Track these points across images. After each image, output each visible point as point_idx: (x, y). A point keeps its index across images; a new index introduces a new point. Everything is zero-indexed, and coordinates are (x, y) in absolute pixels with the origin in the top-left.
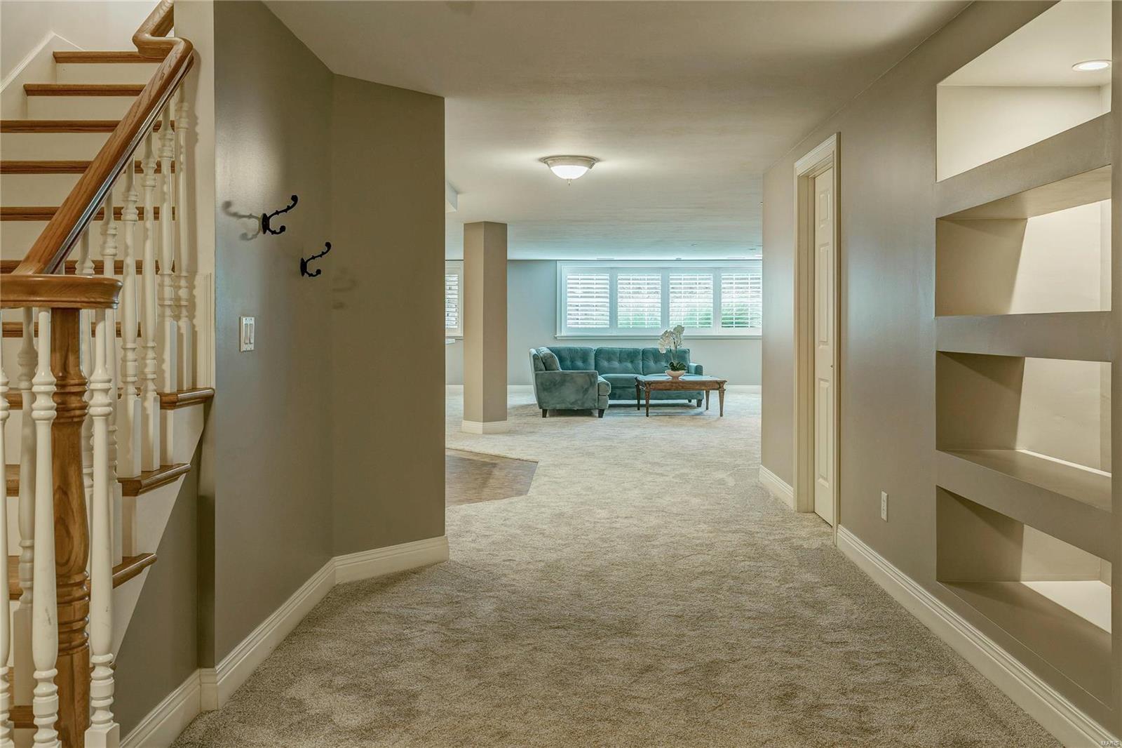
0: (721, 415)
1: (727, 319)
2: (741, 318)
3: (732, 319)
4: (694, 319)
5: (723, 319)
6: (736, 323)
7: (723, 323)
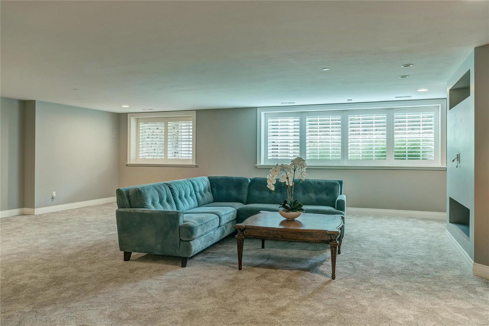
0: (333, 277)
1: (400, 152)
2: (415, 152)
3: (405, 152)
4: (371, 152)
5: (396, 152)
6: (409, 156)
7: (395, 156)
